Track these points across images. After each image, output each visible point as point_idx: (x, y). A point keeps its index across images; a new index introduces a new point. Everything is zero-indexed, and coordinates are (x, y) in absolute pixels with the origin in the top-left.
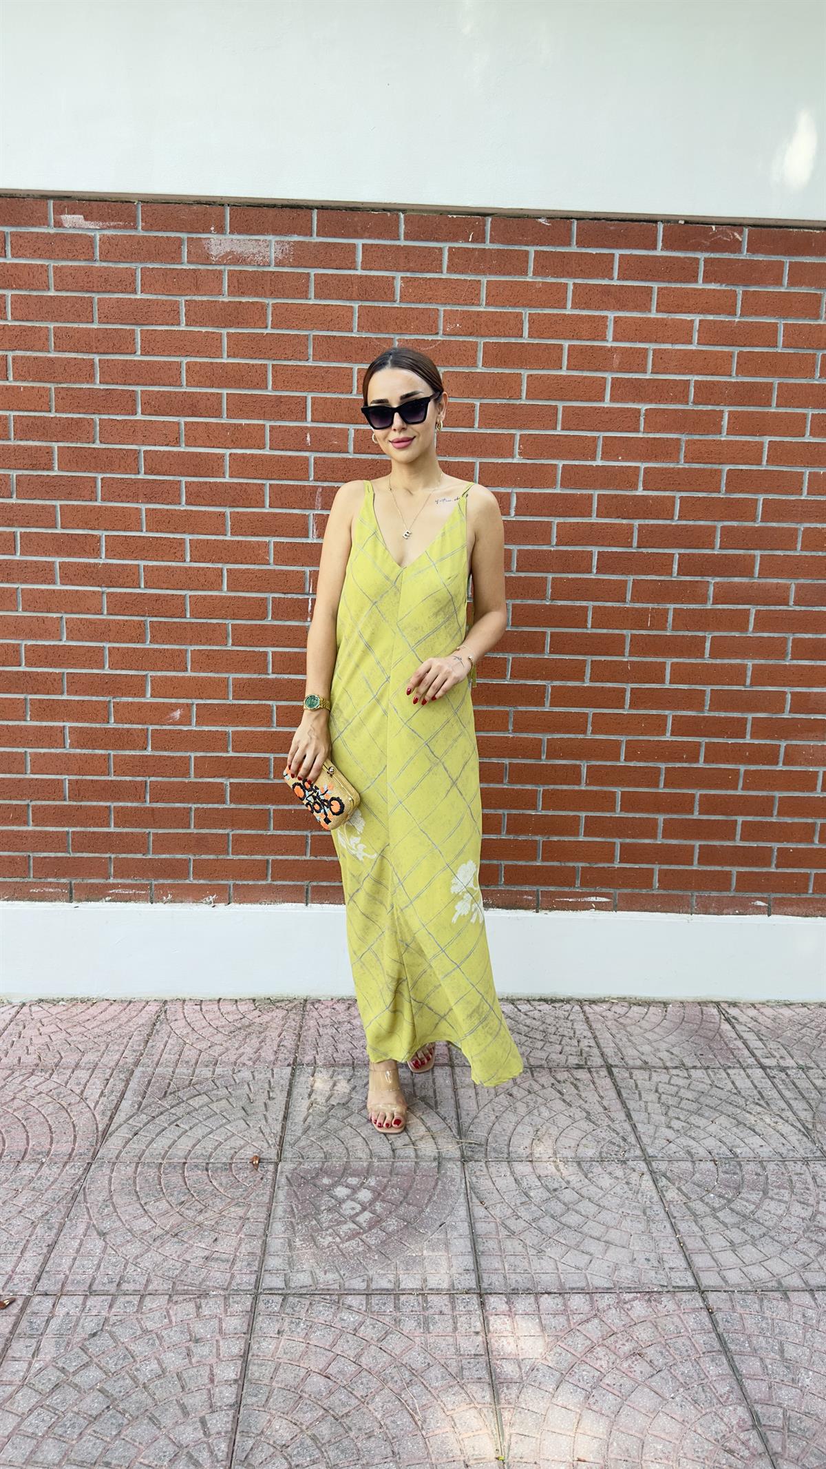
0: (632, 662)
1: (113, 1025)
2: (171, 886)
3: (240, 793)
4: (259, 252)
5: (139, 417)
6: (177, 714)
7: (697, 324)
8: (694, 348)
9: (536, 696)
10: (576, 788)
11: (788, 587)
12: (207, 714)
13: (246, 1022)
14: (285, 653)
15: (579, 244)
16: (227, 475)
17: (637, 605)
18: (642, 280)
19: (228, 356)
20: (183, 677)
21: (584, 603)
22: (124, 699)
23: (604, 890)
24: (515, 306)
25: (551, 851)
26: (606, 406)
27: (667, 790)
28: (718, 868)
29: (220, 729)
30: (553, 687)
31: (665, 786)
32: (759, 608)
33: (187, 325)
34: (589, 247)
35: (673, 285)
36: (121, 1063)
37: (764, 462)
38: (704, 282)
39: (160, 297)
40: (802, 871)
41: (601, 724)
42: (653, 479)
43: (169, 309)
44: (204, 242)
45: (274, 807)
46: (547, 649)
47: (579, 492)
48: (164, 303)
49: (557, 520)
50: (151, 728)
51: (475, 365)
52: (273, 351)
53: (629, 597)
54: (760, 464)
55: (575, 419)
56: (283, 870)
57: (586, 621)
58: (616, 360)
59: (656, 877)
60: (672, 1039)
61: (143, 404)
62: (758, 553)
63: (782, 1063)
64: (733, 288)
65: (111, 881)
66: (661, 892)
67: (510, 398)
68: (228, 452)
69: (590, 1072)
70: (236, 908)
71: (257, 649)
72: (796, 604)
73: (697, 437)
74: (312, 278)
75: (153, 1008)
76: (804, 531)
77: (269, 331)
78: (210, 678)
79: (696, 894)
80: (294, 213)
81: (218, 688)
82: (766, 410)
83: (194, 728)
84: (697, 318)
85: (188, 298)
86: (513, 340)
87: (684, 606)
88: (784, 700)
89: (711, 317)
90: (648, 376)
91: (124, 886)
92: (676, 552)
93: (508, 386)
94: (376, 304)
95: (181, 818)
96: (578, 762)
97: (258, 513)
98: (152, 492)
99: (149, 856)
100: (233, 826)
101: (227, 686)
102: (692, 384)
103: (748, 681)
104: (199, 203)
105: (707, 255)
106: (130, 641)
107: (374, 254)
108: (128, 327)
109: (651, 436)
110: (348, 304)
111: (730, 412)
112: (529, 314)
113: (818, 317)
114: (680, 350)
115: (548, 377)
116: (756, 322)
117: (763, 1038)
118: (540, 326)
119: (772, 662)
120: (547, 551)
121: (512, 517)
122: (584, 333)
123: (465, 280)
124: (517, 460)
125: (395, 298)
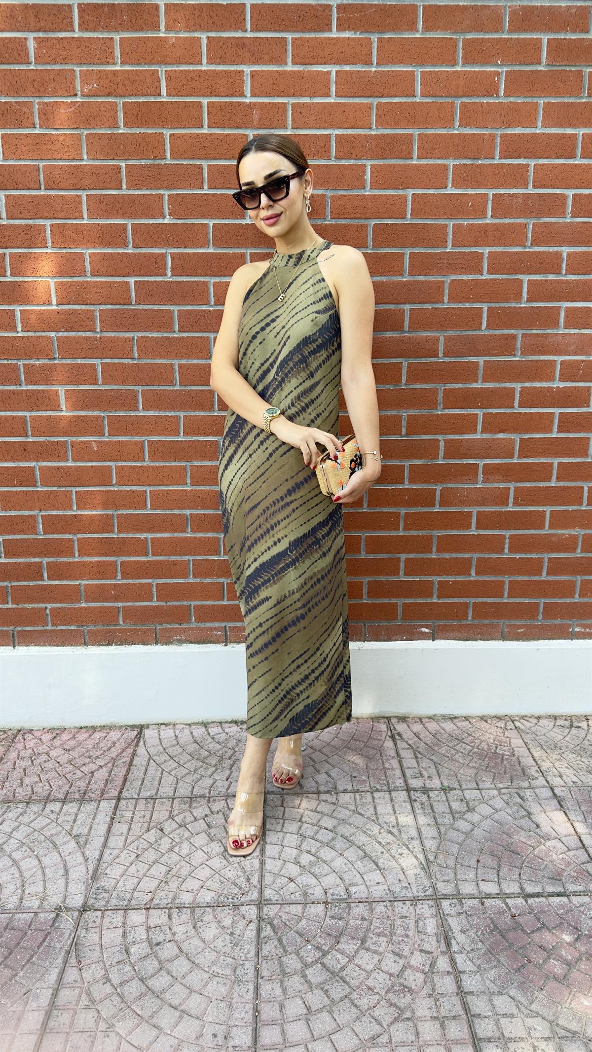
7: (334, 74)
8: (332, 101)
11: (437, 340)
18: (276, 31)
24: (150, 63)
32: (412, 361)
35: (307, 35)
37: (409, 216)
38: (338, 30)
40: (462, 600)
47: (231, 251)
51: (116, 126)
54: (404, 218)
58: (256, 116)
62: (407, 307)
64: (367, 36)
67: (155, 158)
72: (445, 355)
73: (342, 193)
76: (450, 284)
82: (408, 162)
84: (333, 69)
86: (152, 99)
88: (438, 447)
89: (347, 68)
94: (12, 67)
102: (333, 138)
103: (404, 431)
111: (372, 166)
112: (166, 71)
113: (454, 63)
114: (319, 103)
115: (191, 136)
116: (393, 71)
117: (419, 756)
118: (177, 84)
119: (425, 412)
120: (204, 311)
121: (169, 277)
122: (221, 89)
123: (97, 38)
124: (167, 220)
125: (30, 60)
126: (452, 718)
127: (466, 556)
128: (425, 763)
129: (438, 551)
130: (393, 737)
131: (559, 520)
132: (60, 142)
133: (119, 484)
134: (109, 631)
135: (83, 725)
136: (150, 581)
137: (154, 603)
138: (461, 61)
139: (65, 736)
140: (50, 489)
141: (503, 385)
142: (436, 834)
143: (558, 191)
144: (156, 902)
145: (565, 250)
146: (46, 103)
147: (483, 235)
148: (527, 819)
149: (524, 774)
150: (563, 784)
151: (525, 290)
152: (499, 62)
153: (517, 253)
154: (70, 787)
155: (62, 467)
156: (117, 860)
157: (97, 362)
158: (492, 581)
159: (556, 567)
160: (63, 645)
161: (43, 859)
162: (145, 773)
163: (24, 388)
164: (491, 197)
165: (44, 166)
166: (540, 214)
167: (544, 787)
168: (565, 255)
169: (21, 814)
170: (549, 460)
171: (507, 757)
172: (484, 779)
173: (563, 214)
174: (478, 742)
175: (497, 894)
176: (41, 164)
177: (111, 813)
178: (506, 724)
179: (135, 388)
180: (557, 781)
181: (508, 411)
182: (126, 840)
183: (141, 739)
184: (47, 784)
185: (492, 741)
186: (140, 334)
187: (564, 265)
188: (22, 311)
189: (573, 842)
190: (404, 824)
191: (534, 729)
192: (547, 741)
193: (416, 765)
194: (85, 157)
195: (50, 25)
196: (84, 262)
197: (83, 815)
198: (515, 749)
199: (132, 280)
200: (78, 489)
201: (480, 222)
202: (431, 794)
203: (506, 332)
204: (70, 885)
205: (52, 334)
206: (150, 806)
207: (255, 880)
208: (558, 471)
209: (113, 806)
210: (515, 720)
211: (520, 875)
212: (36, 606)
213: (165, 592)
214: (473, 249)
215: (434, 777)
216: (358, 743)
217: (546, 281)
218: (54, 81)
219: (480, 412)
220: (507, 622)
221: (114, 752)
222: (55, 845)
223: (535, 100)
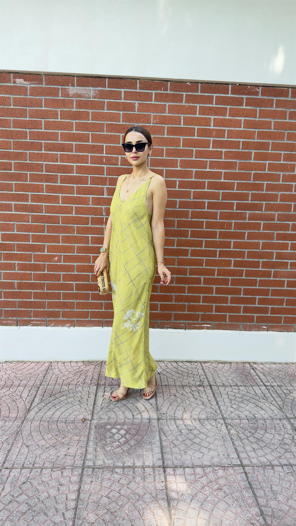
0: (219, 241)
1: (33, 371)
2: (54, 321)
3: (79, 287)
4: (87, 93)
5: (43, 152)
6: (56, 259)
7: (243, 121)
8: (242, 129)
9: (185, 253)
10: (199, 286)
11: (275, 215)
12: (67, 259)
13: (80, 370)
14: (95, 237)
15: (201, 92)
16: (75, 173)
17: (221, 221)
18: (224, 105)
19: (76, 130)
20: (58, 245)
21: (202, 220)
22: (37, 253)
23: (209, 322)
24: (178, 114)
25: (191, 308)
26: (210, 150)
27: (232, 287)
28: (250, 314)
29: (72, 264)
30: (191, 250)
31: (231, 285)
32: (265, 222)
33: (61, 119)
34: (205, 93)
35: (234, 107)
36: (35, 384)
37: (267, 170)
38: (246, 106)
39: (51, 109)
40: (280, 315)
41: (209, 263)
42: (227, 176)
43: (54, 113)
44: (67, 89)
45: (91, 292)
46: (189, 236)
47: (201, 180)
48: (52, 111)
49: (193, 190)
50: (47, 263)
51: (164, 135)
52: (91, 129)
53: (218, 218)
54: (265, 171)
55: (200, 154)
56: (94, 315)
57: (203, 226)
58: (214, 133)
59: (228, 318)
60: (233, 375)
61: (45, 147)
62: (264, 202)
63: (272, 384)
64: (256, 108)
65: (32, 318)
66: (230, 323)
67: (176, 146)
68: (75, 165)
69: (204, 387)
70: (77, 328)
71: (85, 235)
72: (277, 221)
73: (243, 161)
74: (106, 103)
75: (47, 364)
76: (280, 195)
77: (90, 121)
78: (68, 246)
79: (242, 323)
80: (100, 79)
81: (71, 249)
82: (267, 152)
83: (62, 264)
84: (243, 119)
85: (61, 109)
86: (177, 126)
87: (238, 221)
88: (273, 255)
89: (248, 119)
90: (225, 139)
91: (37, 321)
92: (235, 202)
93: (176, 142)
94: (128, 112)
95: (57, 296)
96: (200, 277)
97: (86, 187)
98: (48, 179)
99: (46, 310)
100: (76, 299)
101: (74, 249)
102: (241, 142)
103: (261, 248)
104: (65, 75)
105: (247, 96)
106: (39, 232)
107: (128, 95)
108: (39, 120)
109: (226, 160)
110: (119, 112)
111: (255, 152)
112: (183, 116)
113: (286, 119)
114: (237, 130)
115: (190, 139)
116: (264, 121)
117: (266, 375)
118: (187, 121)
119: (269, 241)
120: (189, 201)
121: (177, 189)
122: (203, 124)
123: (160, 104)
124: (179, 168)
125: (136, 110)
126: (275, 363)
127: (282, 298)
128: (269, 378)
129: (271, 295)
130: (253, 369)
142: (281, 400)
147: (293, 178)
156: (163, 405)
158: (292, 308)
174: (287, 371)
185: (292, 371)
193: (266, 378)
195: (144, 99)
201: (293, 174)
202: (274, 387)
206: (168, 388)
207: (218, 412)
214: (289, 183)
218: (143, 118)
219: (290, 242)
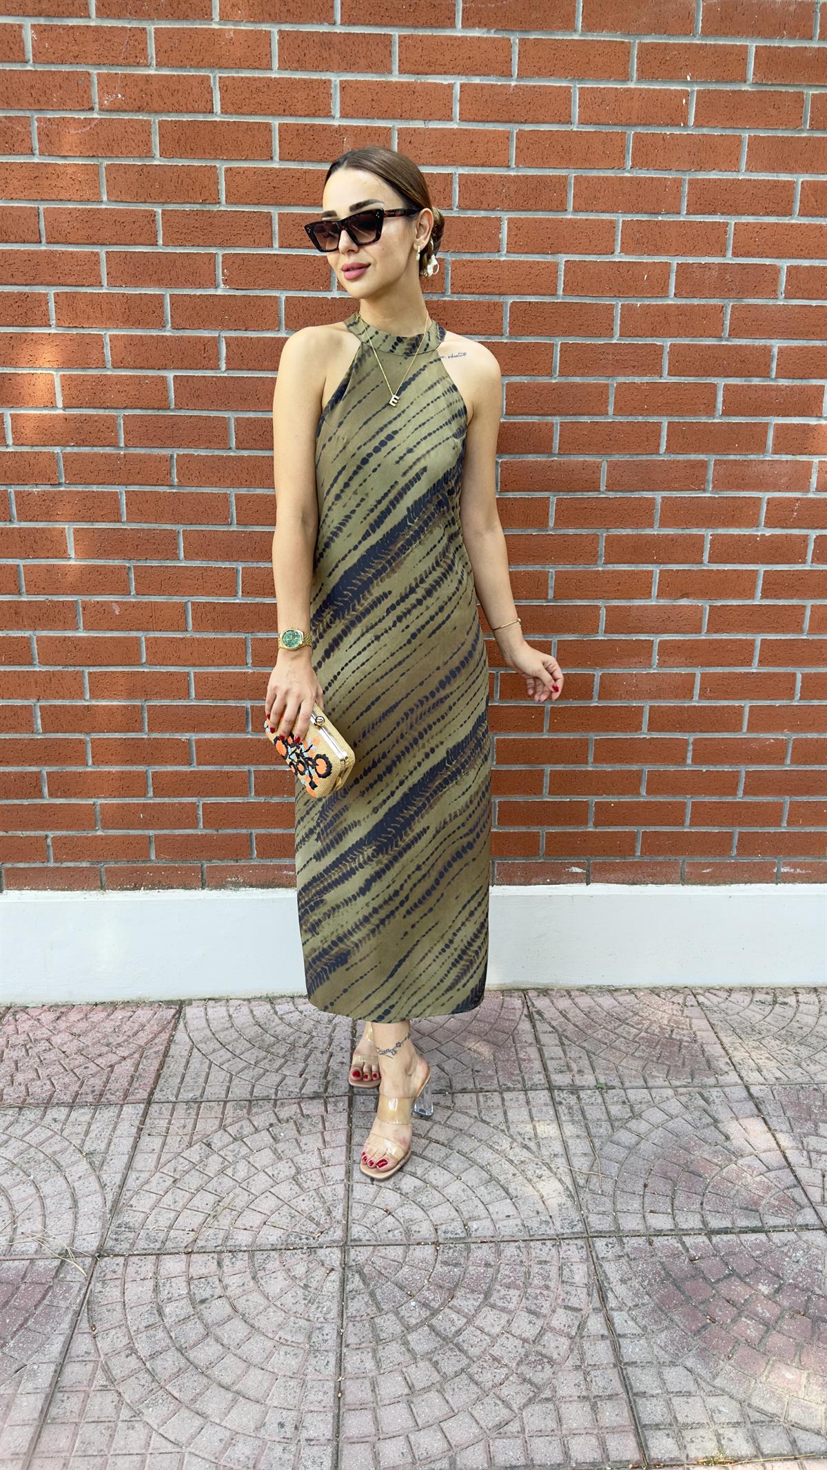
7: (457, 90)
8: (455, 126)
11: (597, 467)
18: (376, 25)
24: (198, 66)
28: (523, 829)
32: (562, 495)
35: (421, 32)
37: (560, 292)
38: (464, 26)
40: (627, 829)
51: (149, 154)
54: (554, 294)
62: (557, 420)
63: (578, 1081)
64: (505, 35)
67: (204, 202)
72: (609, 489)
73: (467, 257)
76: (617, 389)
82: (560, 216)
84: (457, 81)
86: (201, 118)
88: (598, 616)
89: (477, 80)
93: (200, 185)
102: (456, 180)
103: (551, 594)
111: (510, 220)
112: (220, 78)
113: (626, 78)
114: (436, 129)
115: (255, 171)
116: (540, 87)
117: (566, 1042)
118: (237, 96)
119: (580, 568)
121: (223, 372)
122: (299, 106)
123: (123, 28)
124: (221, 291)
125: (27, 57)
126: (612, 991)
127: (635, 767)
128: (574, 1052)
129: (596, 760)
130: (530, 1016)
131: (762, 719)
132: (69, 176)
133: (150, 663)
134: (136, 870)
135: (98, 1000)
136: (194, 800)
137: (200, 831)
138: (635, 75)
139: (74, 1016)
140: (51, 669)
141: (688, 531)
142: (589, 1150)
143: (767, 261)
144: (200, 1243)
145: (776, 344)
146: (49, 119)
147: (662, 321)
148: (713, 1128)
149: (709, 1068)
150: (761, 1080)
151: (720, 399)
152: (689, 78)
153: (709, 347)
154: (81, 1087)
155: (69, 637)
156: (146, 1187)
157: (120, 489)
158: (670, 803)
159: (757, 784)
160: (70, 888)
161: (42, 1185)
162: (186, 1067)
163: (16, 525)
164: (674, 267)
165: (46, 210)
166: (742, 293)
167: (736, 1085)
168: (775, 351)
169: (12, 1124)
170: (749, 637)
171: (686, 1044)
172: (655, 1073)
173: (774, 294)
174: (646, 1023)
175: (671, 1230)
176: (42, 207)
177: (137, 1123)
178: (685, 999)
179: (174, 527)
180: (753, 1077)
181: (695, 567)
182: (159, 1159)
183: (181, 1020)
184: (48, 1082)
185: (666, 1022)
186: (182, 452)
187: (774, 365)
188: (13, 417)
189: (774, 1158)
190: (545, 1136)
191: (723, 1006)
192: (741, 1023)
193: (562, 1055)
194: (105, 198)
195: (55, 7)
196: (103, 348)
197: (98, 1124)
198: (698, 1033)
199: (170, 375)
200: (92, 669)
201: (660, 302)
202: (582, 1094)
203: (693, 457)
204: (80, 1222)
205: (57, 450)
206: (193, 1112)
207: (338, 1213)
208: (761, 651)
209: (141, 1112)
210: (698, 994)
211: (702, 1204)
212: (32, 833)
213: (216, 816)
214: (649, 341)
215: (586, 1071)
216: (482, 1025)
217: (749, 386)
218: (61, 87)
219: (656, 569)
220: (689, 860)
221: (143, 1038)
222: (59, 1167)
223: (737, 133)
